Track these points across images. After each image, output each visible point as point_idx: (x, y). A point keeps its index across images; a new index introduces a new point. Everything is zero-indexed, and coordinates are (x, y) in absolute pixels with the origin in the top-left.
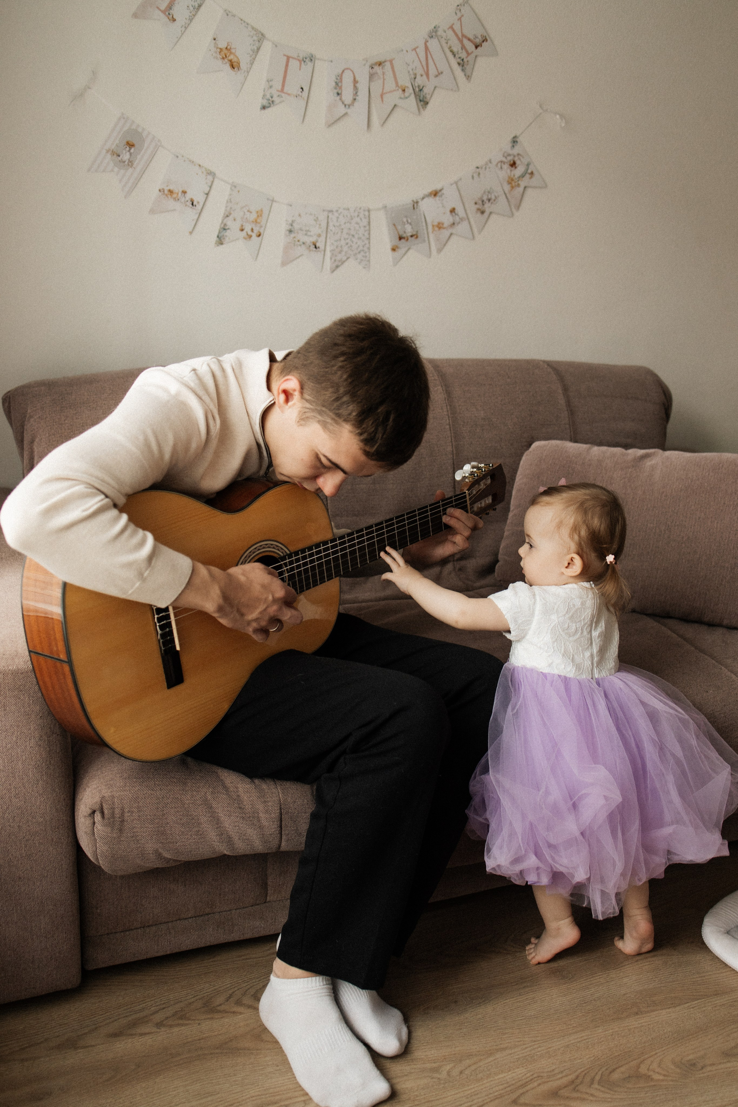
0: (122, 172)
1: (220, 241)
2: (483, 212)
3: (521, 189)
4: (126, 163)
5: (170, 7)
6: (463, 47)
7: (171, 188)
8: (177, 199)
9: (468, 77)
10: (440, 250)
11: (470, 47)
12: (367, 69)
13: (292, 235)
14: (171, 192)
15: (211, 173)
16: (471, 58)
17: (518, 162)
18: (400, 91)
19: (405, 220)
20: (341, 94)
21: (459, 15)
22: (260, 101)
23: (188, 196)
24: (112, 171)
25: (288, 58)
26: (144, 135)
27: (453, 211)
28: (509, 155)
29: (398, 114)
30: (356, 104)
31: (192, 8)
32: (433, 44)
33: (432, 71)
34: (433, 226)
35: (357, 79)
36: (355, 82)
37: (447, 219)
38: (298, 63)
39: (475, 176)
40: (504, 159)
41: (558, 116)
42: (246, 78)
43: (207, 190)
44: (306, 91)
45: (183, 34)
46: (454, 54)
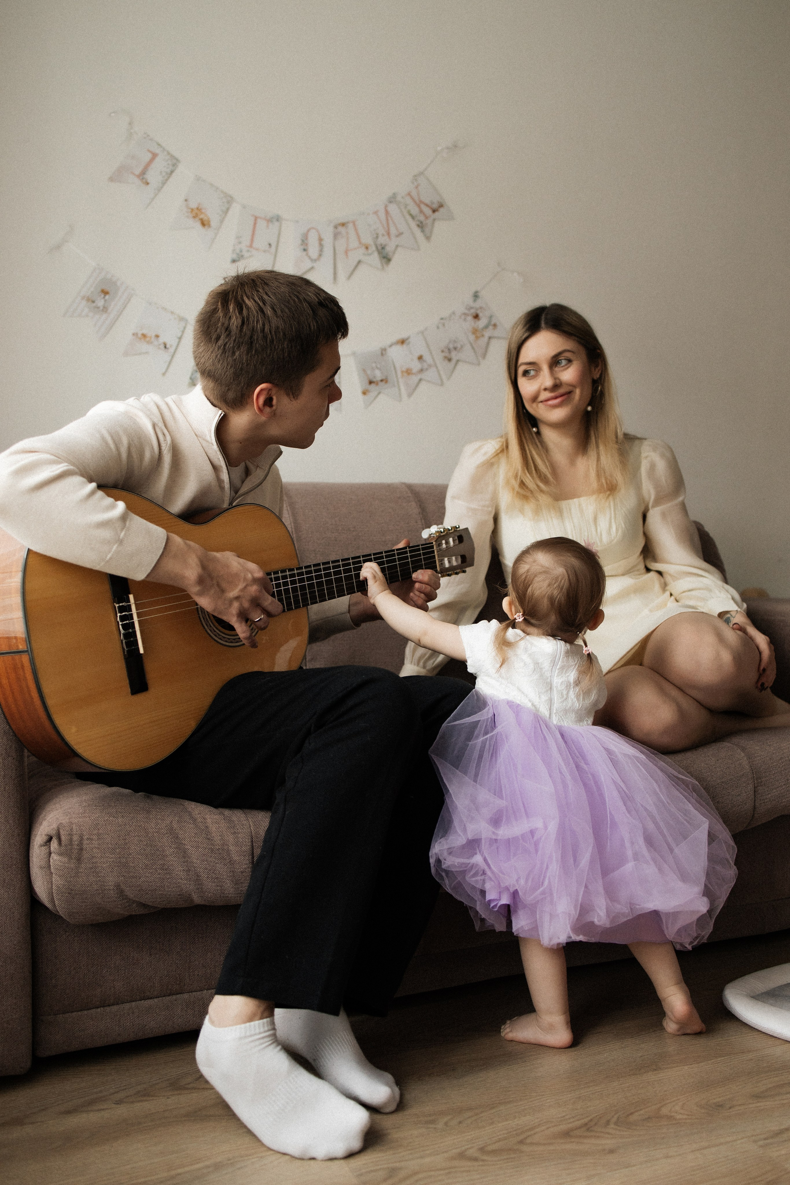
0: (97, 317)
2: (450, 360)
3: (486, 339)
4: (101, 309)
5: (143, 173)
6: (421, 211)
7: (145, 331)
8: (150, 343)
9: (428, 238)
10: (410, 395)
11: (428, 211)
12: (331, 229)
14: (144, 336)
15: (183, 320)
16: (429, 221)
17: (481, 315)
18: (363, 248)
19: (374, 365)
20: (307, 250)
21: (416, 184)
22: (229, 256)
23: (161, 340)
24: (87, 316)
25: (256, 218)
26: (119, 284)
27: (420, 358)
28: (472, 308)
29: (362, 268)
30: (322, 260)
31: (164, 174)
32: (393, 209)
33: (393, 231)
34: (402, 372)
35: (323, 236)
36: (321, 240)
37: (416, 366)
38: (265, 222)
39: (440, 326)
40: (467, 312)
41: (515, 274)
42: (216, 234)
43: (179, 335)
44: (274, 247)
45: (156, 195)
46: (413, 217)
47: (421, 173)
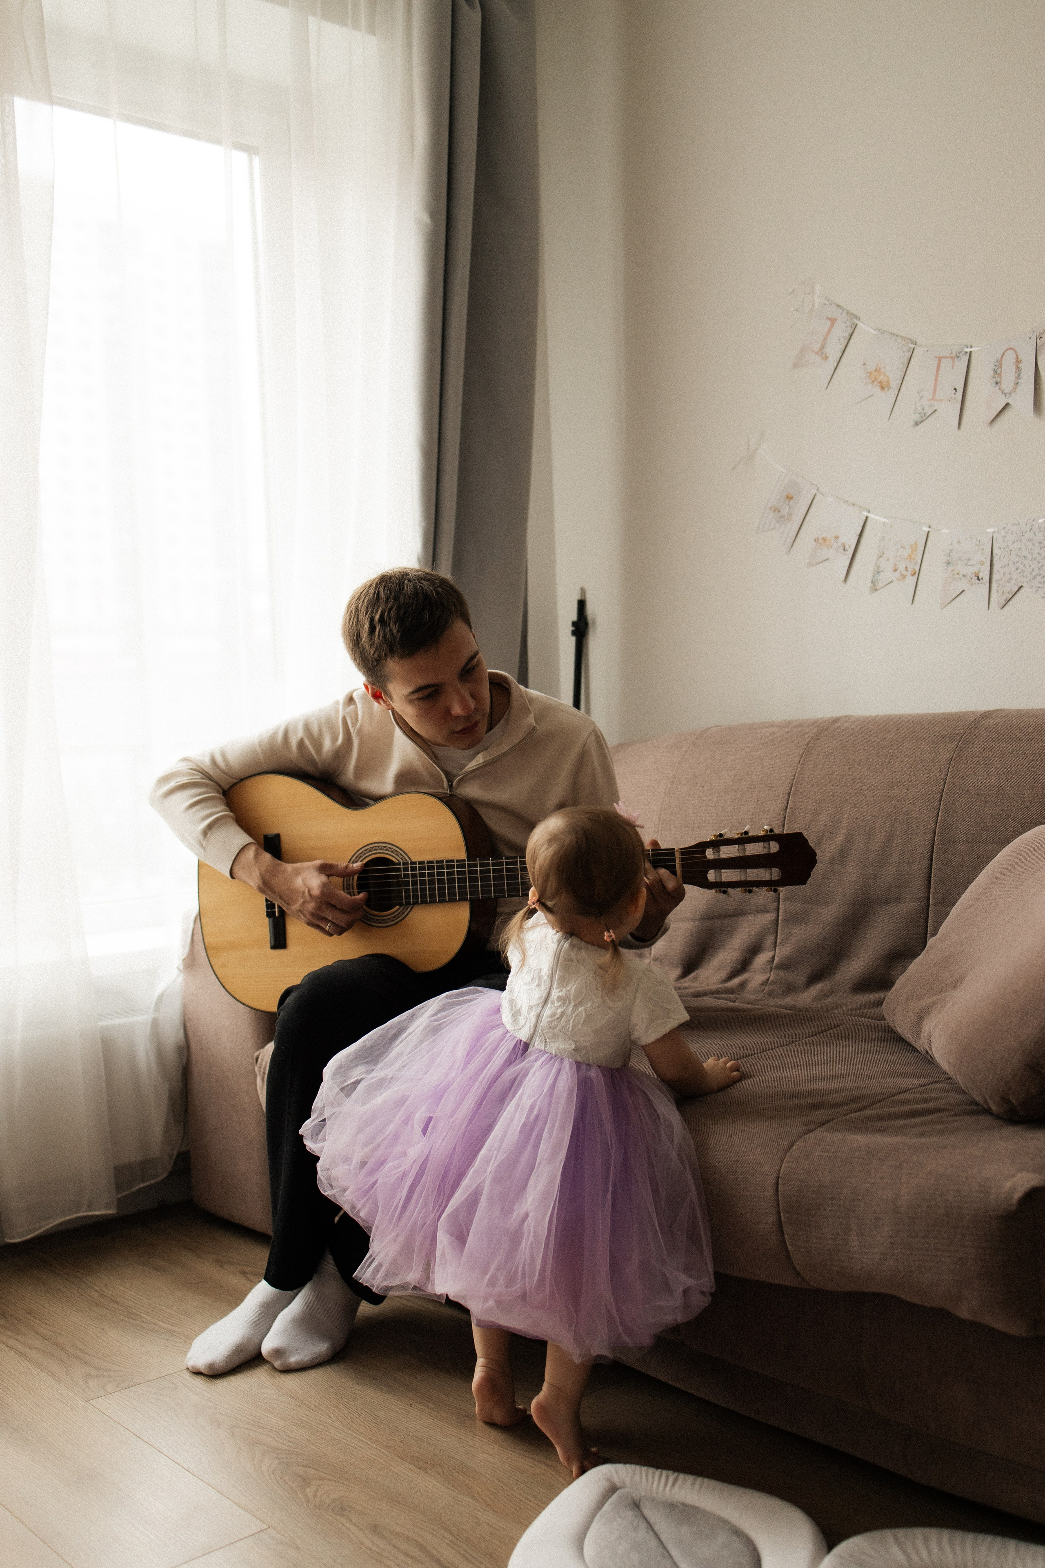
1: (875, 586)
4: (786, 518)
7: (824, 535)
8: (829, 547)
12: (1033, 343)
13: (951, 568)
14: (825, 540)
20: (1000, 382)
22: (913, 419)
24: (775, 528)
25: (940, 359)
26: (803, 485)
30: (1019, 389)
31: (844, 340)
35: (1022, 357)
36: (1018, 361)
38: (950, 361)
43: (859, 530)
44: (960, 391)
45: (835, 369)
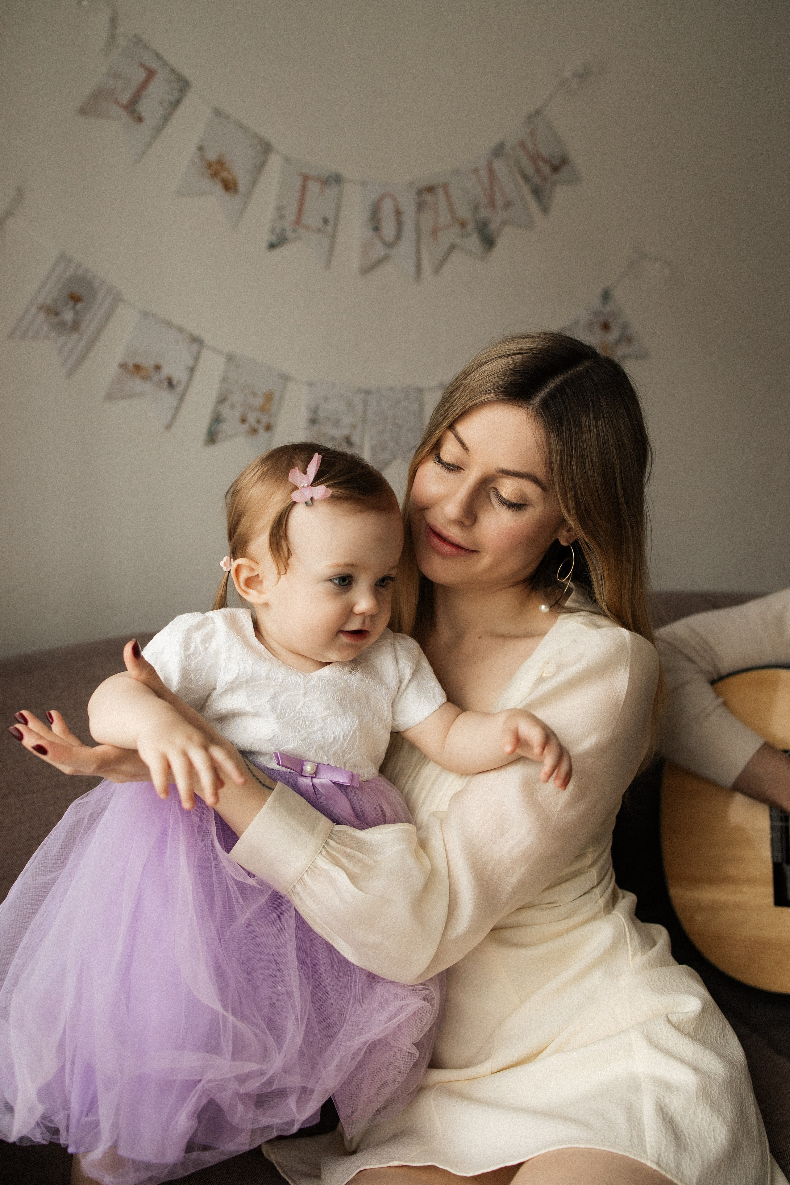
0: (63, 339)
1: (212, 438)
4: (69, 325)
5: (134, 101)
6: (538, 171)
7: (138, 360)
8: (146, 378)
9: (545, 210)
11: (546, 170)
13: (316, 428)
14: (137, 368)
15: (196, 340)
16: (548, 186)
17: (611, 325)
18: (458, 225)
20: (379, 229)
21: (531, 128)
22: (266, 238)
23: (164, 373)
24: (47, 337)
25: (306, 179)
26: (96, 283)
28: (601, 313)
29: (456, 257)
30: (400, 243)
32: (499, 165)
33: (500, 201)
36: (398, 213)
38: (319, 185)
40: (594, 319)
41: (659, 264)
42: (246, 204)
43: (191, 363)
44: (331, 224)
45: (154, 138)
46: (526, 178)
47: (538, 113)
